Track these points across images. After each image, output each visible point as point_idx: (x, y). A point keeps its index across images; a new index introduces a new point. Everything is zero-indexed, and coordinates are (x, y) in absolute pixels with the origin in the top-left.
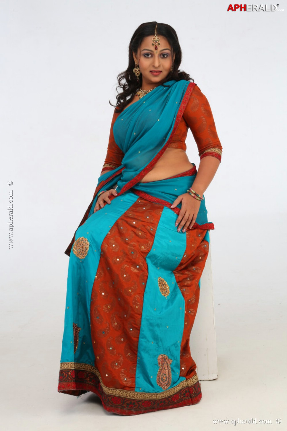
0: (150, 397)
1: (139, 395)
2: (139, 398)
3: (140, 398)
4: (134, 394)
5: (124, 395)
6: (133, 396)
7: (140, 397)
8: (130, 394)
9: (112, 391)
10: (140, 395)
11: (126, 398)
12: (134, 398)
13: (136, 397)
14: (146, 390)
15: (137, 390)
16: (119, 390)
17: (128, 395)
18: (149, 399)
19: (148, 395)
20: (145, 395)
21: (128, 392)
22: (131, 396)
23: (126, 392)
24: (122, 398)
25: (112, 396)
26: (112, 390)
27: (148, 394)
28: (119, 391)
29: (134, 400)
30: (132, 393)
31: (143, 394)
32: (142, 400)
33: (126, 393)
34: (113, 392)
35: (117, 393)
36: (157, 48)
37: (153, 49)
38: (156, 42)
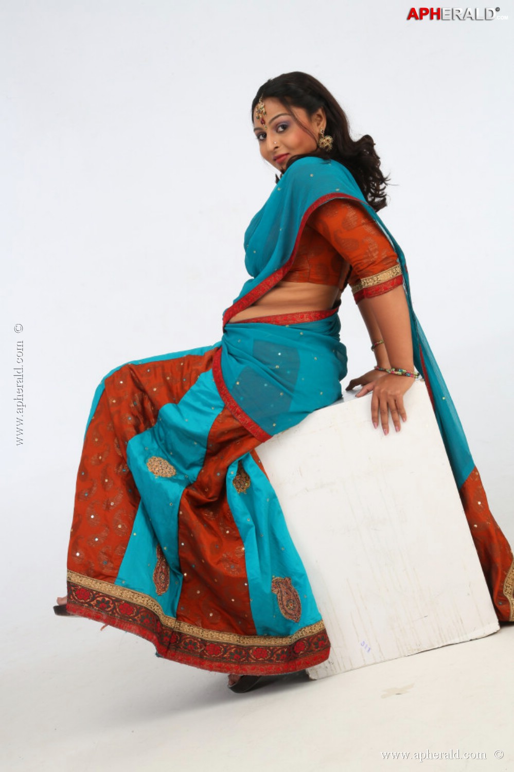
36: (263, 122)
37: (260, 125)
38: (259, 112)
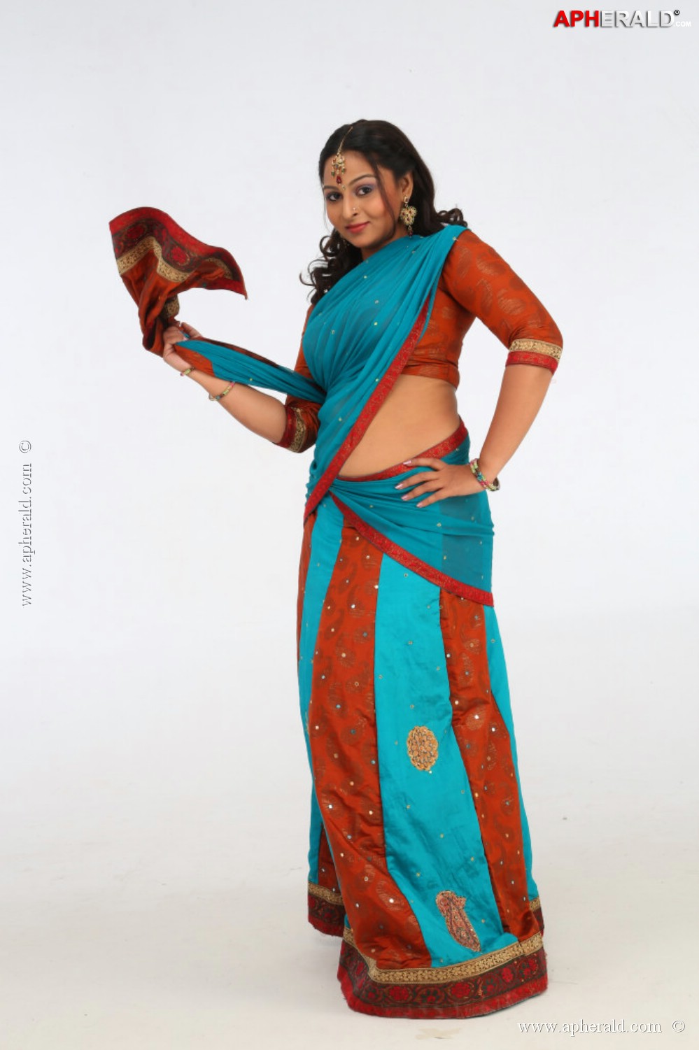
0: (465, 973)
1: (441, 973)
2: (441, 979)
3: (444, 979)
4: (430, 973)
5: (412, 980)
6: (429, 978)
7: (445, 977)
8: (423, 974)
9: (387, 975)
10: (443, 972)
11: (417, 985)
12: (432, 983)
13: (435, 979)
14: (454, 959)
15: (434, 964)
16: (400, 972)
17: (420, 978)
18: (462, 977)
19: (459, 969)
20: (453, 971)
21: (417, 971)
22: (426, 977)
23: (414, 973)
24: (407, 986)
25: (388, 985)
26: (386, 973)
27: (457, 967)
28: (401, 974)
29: (433, 986)
30: (426, 972)
31: (449, 970)
32: (451, 983)
33: (415, 975)
34: (388, 977)
35: (398, 978)
36: (339, 180)
37: (334, 183)
38: (337, 167)
